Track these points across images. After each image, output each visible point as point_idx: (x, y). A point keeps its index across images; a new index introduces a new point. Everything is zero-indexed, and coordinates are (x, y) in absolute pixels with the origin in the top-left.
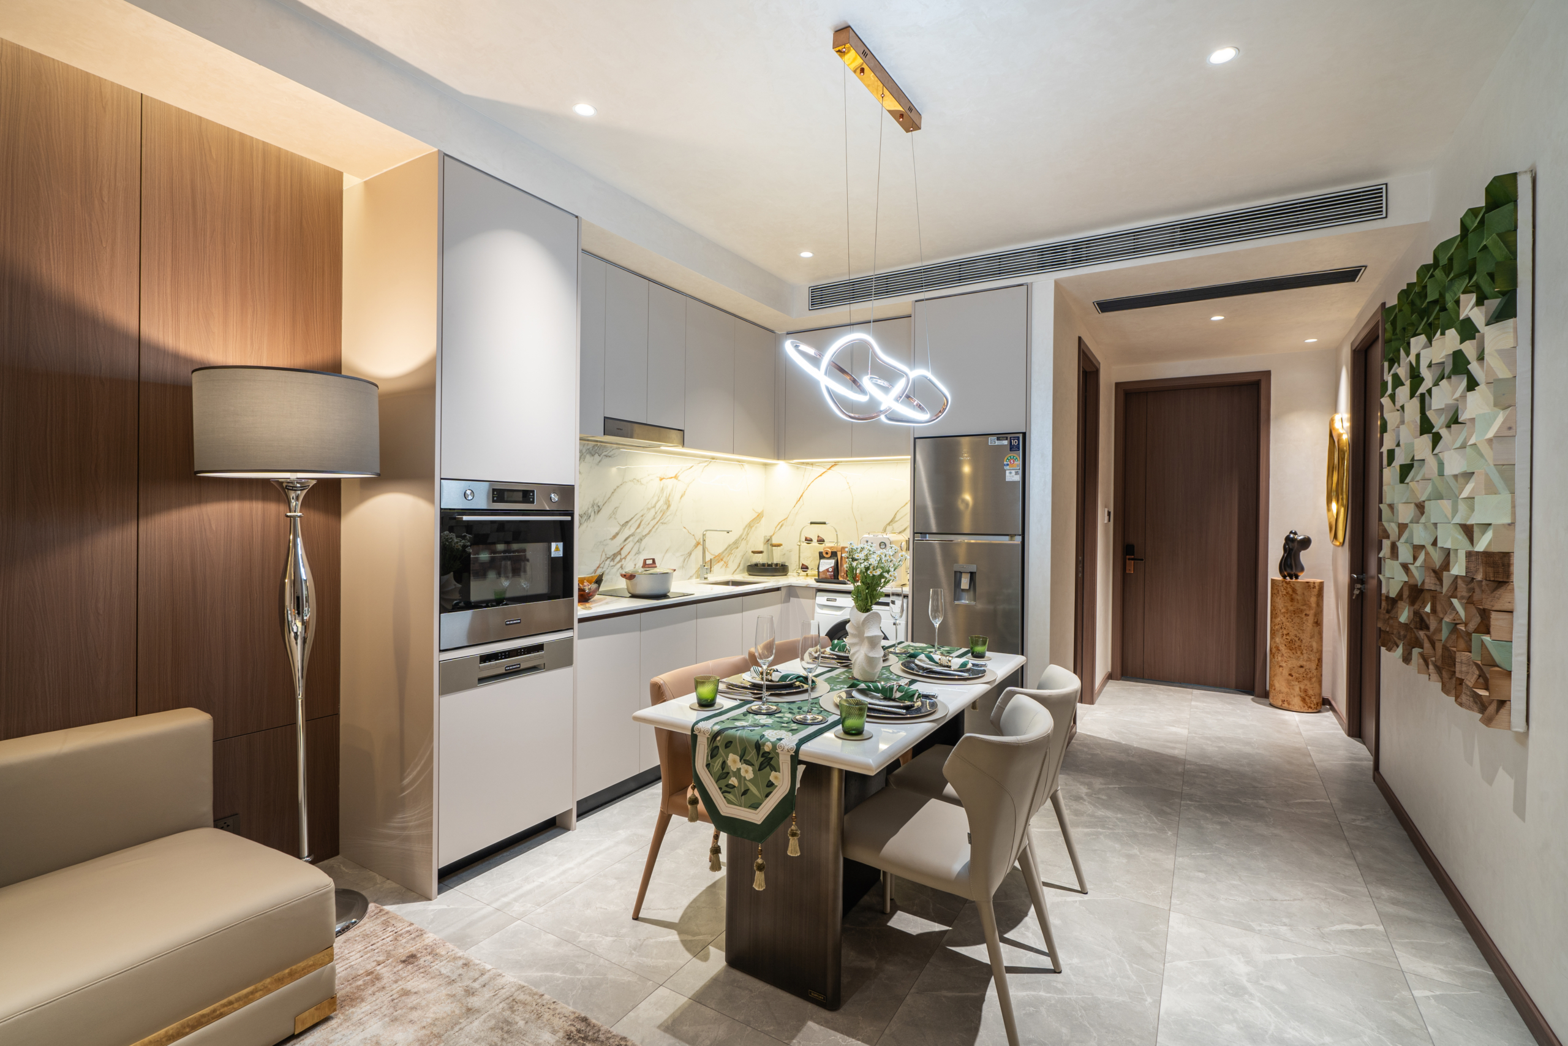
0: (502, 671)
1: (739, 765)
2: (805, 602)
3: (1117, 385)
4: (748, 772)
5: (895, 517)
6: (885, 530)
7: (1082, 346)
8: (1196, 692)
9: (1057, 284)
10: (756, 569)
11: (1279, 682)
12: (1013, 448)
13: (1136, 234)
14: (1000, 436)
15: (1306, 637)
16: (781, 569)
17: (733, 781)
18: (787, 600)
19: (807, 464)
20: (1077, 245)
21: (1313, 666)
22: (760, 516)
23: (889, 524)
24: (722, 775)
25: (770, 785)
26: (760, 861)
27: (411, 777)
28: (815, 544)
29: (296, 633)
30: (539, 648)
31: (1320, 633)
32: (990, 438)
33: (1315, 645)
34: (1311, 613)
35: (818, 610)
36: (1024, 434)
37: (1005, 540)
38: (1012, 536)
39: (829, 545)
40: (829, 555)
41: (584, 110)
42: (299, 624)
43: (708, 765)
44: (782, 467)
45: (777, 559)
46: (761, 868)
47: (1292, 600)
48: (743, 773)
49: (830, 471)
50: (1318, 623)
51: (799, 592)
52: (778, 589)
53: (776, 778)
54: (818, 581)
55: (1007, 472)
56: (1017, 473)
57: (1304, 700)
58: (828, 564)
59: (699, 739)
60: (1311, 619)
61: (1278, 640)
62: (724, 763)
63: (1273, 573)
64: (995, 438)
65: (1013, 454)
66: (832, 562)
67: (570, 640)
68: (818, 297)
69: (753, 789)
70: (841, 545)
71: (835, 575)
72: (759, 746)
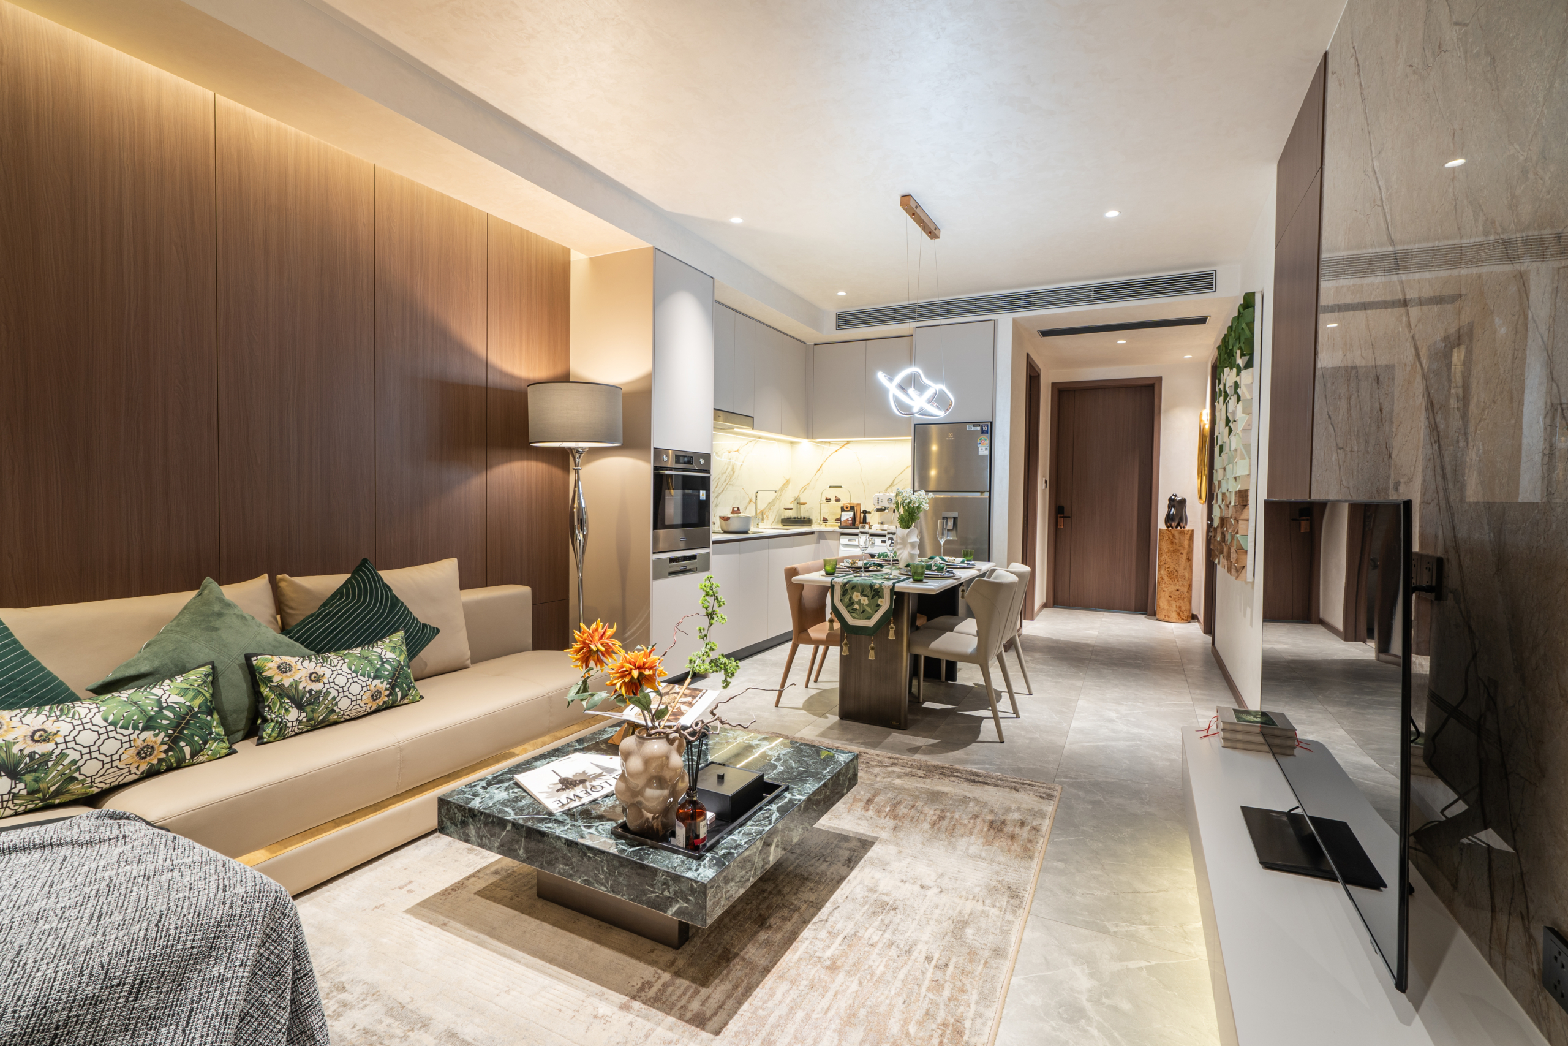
0: (678, 569)
1: (860, 598)
2: (832, 543)
3: (1053, 384)
4: (865, 601)
5: (893, 482)
6: (886, 490)
7: (1029, 360)
8: (1106, 614)
9: (1015, 321)
10: (787, 521)
11: (1163, 602)
12: (983, 432)
13: (1066, 291)
14: (975, 424)
15: (1181, 569)
16: (807, 521)
17: (856, 606)
18: (818, 542)
19: (826, 442)
20: (1028, 296)
21: (1186, 590)
22: (788, 482)
23: (889, 487)
24: (850, 605)
25: (878, 606)
26: (872, 645)
27: (632, 631)
28: (833, 502)
29: (580, 541)
30: (694, 557)
31: (1191, 567)
32: (968, 425)
33: (1187, 575)
34: (1185, 552)
35: (841, 548)
36: (991, 423)
37: (978, 495)
38: (982, 492)
39: (846, 501)
40: (849, 509)
41: (736, 220)
42: (581, 536)
43: (841, 600)
44: (805, 444)
45: (803, 514)
46: (872, 648)
47: (1172, 543)
48: (862, 602)
49: (843, 448)
50: (1189, 559)
51: (827, 535)
52: (812, 533)
53: (881, 602)
54: (840, 527)
55: (980, 449)
56: (986, 449)
57: (1178, 614)
58: (847, 516)
59: (835, 587)
60: (1184, 557)
61: (1162, 572)
62: (851, 598)
63: (1161, 525)
64: (971, 425)
65: (983, 436)
66: (851, 514)
67: (708, 554)
68: (845, 320)
69: (868, 609)
70: (854, 502)
71: (853, 523)
72: (871, 586)
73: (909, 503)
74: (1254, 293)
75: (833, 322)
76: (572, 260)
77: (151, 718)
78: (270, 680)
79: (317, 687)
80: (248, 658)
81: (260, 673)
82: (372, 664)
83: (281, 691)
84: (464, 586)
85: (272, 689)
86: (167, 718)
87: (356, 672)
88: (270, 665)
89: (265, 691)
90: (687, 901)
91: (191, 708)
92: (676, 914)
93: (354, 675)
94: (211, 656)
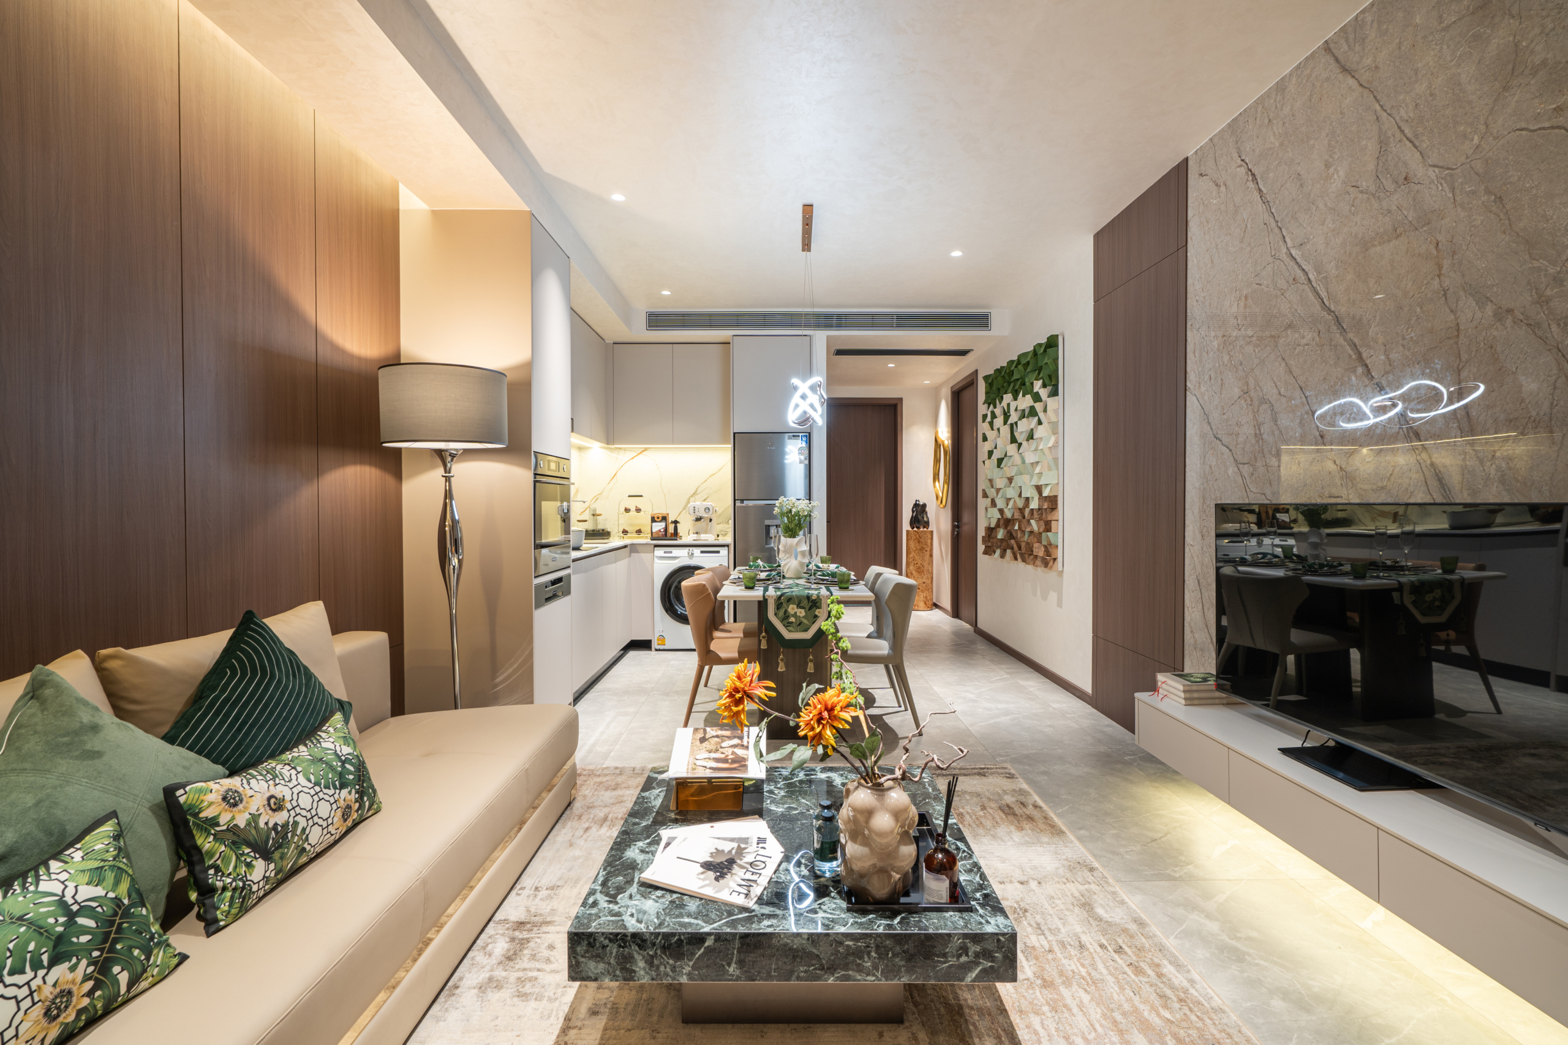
0: (550, 595)
1: (796, 610)
2: (645, 556)
4: (801, 613)
5: (696, 491)
6: (698, 500)
8: (865, 608)
9: (828, 337)
14: (794, 434)
15: (926, 564)
16: (607, 535)
17: (792, 619)
19: (620, 448)
20: (840, 316)
21: (930, 582)
23: (692, 496)
24: (785, 618)
25: (816, 617)
26: (811, 657)
27: (506, 674)
28: (633, 513)
29: (454, 567)
30: (561, 579)
31: (932, 562)
32: (787, 435)
33: (930, 569)
34: (928, 549)
35: (656, 560)
36: (810, 433)
40: (660, 519)
41: (618, 197)
42: (456, 561)
43: (776, 614)
45: (600, 527)
46: (811, 661)
47: (919, 542)
48: (798, 614)
49: (641, 455)
50: (931, 556)
51: (639, 548)
53: (819, 612)
54: (652, 539)
57: (925, 603)
58: (659, 527)
59: (769, 601)
60: (928, 553)
61: (911, 568)
62: (786, 611)
63: (906, 526)
64: (790, 435)
66: (663, 525)
67: (569, 576)
68: (656, 320)
69: (805, 621)
70: (660, 511)
71: (665, 535)
72: (808, 597)
74: (1057, 336)
75: (642, 321)
77: (60, 939)
78: (212, 822)
79: (281, 818)
80: (170, 790)
81: (196, 815)
82: (332, 768)
83: (236, 838)
85: (218, 837)
86: (85, 930)
87: (317, 784)
88: (211, 797)
89: (206, 843)
90: (992, 959)
91: (117, 901)
93: (317, 789)
94: (108, 803)
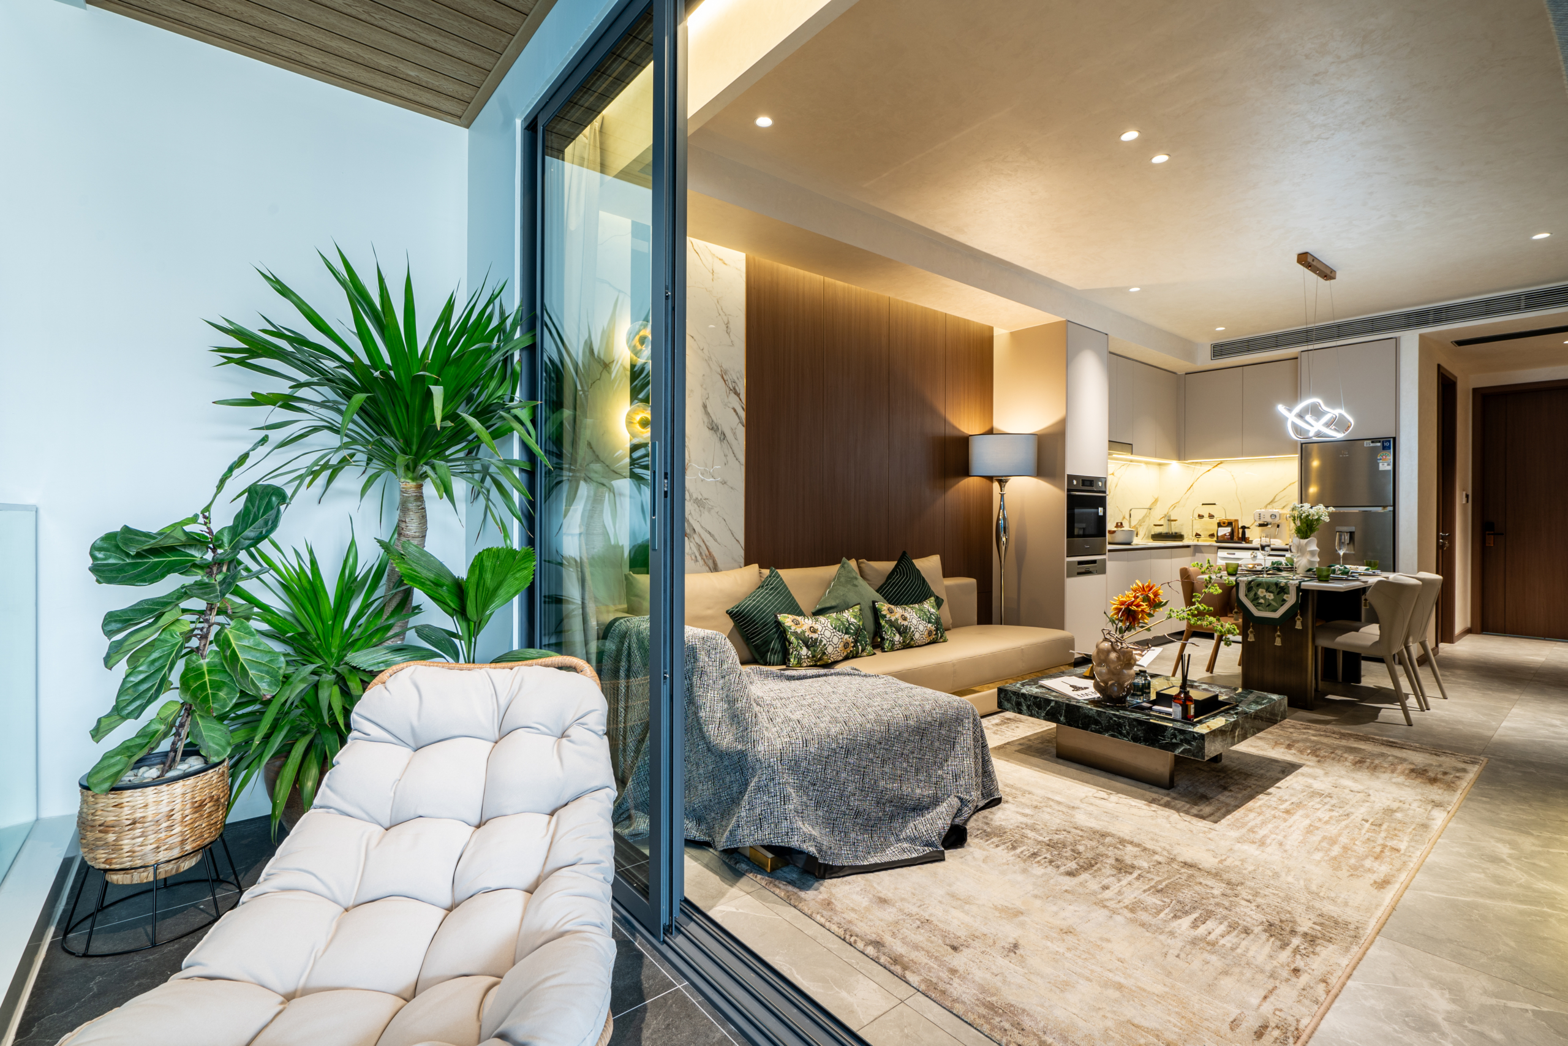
0: (1083, 570)
1: (1265, 593)
2: (1208, 555)
3: (1475, 390)
4: (1270, 596)
5: (1274, 499)
6: (1266, 507)
7: (1441, 371)
8: (1558, 643)
9: (1421, 336)
10: (1157, 537)
12: (1384, 448)
13: (1487, 302)
14: (1374, 440)
16: (1179, 537)
17: (1262, 601)
18: (1194, 555)
19: (1197, 463)
20: (1438, 311)
22: (1156, 501)
23: (1269, 504)
24: (1255, 600)
25: (1284, 601)
26: (1278, 633)
28: (1206, 519)
30: (1094, 562)
32: (1365, 442)
35: (1219, 560)
36: (1394, 439)
37: (1380, 510)
38: (1384, 507)
39: (1220, 516)
40: (1226, 524)
43: (1246, 596)
44: (1175, 466)
45: (1174, 530)
46: (1279, 636)
48: (1267, 597)
49: (1216, 468)
51: (1203, 549)
52: (1188, 546)
53: (1287, 597)
54: (1217, 542)
55: (1381, 465)
56: (1388, 465)
58: (1225, 531)
59: (1240, 585)
62: (1256, 594)
64: (1370, 441)
65: (1384, 452)
66: (1229, 529)
67: (1104, 560)
68: (1219, 350)
69: (1274, 603)
70: (1231, 517)
71: (1231, 538)
72: (1277, 584)
73: (1308, 516)
75: (1208, 352)
76: (995, 334)
77: (846, 628)
78: (885, 616)
79: (905, 624)
80: (874, 602)
81: (880, 614)
83: (892, 624)
84: (945, 575)
85: (886, 621)
86: (851, 629)
87: (920, 617)
88: (885, 609)
89: (883, 623)
90: (1191, 745)
91: (858, 626)
92: (1182, 752)
93: (920, 619)
94: (858, 601)
